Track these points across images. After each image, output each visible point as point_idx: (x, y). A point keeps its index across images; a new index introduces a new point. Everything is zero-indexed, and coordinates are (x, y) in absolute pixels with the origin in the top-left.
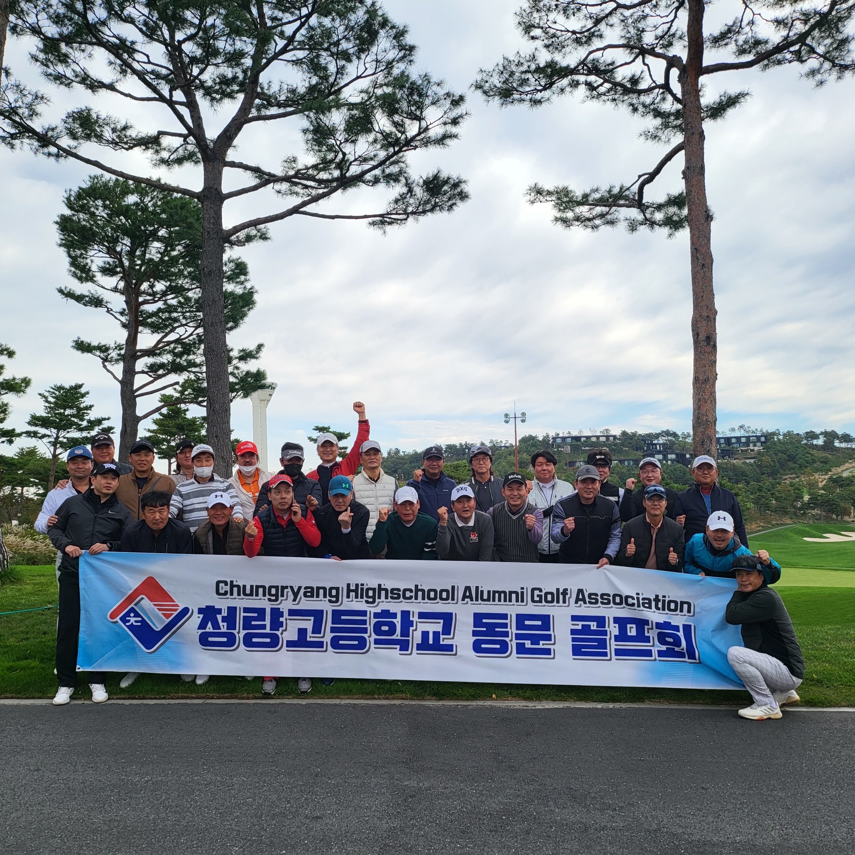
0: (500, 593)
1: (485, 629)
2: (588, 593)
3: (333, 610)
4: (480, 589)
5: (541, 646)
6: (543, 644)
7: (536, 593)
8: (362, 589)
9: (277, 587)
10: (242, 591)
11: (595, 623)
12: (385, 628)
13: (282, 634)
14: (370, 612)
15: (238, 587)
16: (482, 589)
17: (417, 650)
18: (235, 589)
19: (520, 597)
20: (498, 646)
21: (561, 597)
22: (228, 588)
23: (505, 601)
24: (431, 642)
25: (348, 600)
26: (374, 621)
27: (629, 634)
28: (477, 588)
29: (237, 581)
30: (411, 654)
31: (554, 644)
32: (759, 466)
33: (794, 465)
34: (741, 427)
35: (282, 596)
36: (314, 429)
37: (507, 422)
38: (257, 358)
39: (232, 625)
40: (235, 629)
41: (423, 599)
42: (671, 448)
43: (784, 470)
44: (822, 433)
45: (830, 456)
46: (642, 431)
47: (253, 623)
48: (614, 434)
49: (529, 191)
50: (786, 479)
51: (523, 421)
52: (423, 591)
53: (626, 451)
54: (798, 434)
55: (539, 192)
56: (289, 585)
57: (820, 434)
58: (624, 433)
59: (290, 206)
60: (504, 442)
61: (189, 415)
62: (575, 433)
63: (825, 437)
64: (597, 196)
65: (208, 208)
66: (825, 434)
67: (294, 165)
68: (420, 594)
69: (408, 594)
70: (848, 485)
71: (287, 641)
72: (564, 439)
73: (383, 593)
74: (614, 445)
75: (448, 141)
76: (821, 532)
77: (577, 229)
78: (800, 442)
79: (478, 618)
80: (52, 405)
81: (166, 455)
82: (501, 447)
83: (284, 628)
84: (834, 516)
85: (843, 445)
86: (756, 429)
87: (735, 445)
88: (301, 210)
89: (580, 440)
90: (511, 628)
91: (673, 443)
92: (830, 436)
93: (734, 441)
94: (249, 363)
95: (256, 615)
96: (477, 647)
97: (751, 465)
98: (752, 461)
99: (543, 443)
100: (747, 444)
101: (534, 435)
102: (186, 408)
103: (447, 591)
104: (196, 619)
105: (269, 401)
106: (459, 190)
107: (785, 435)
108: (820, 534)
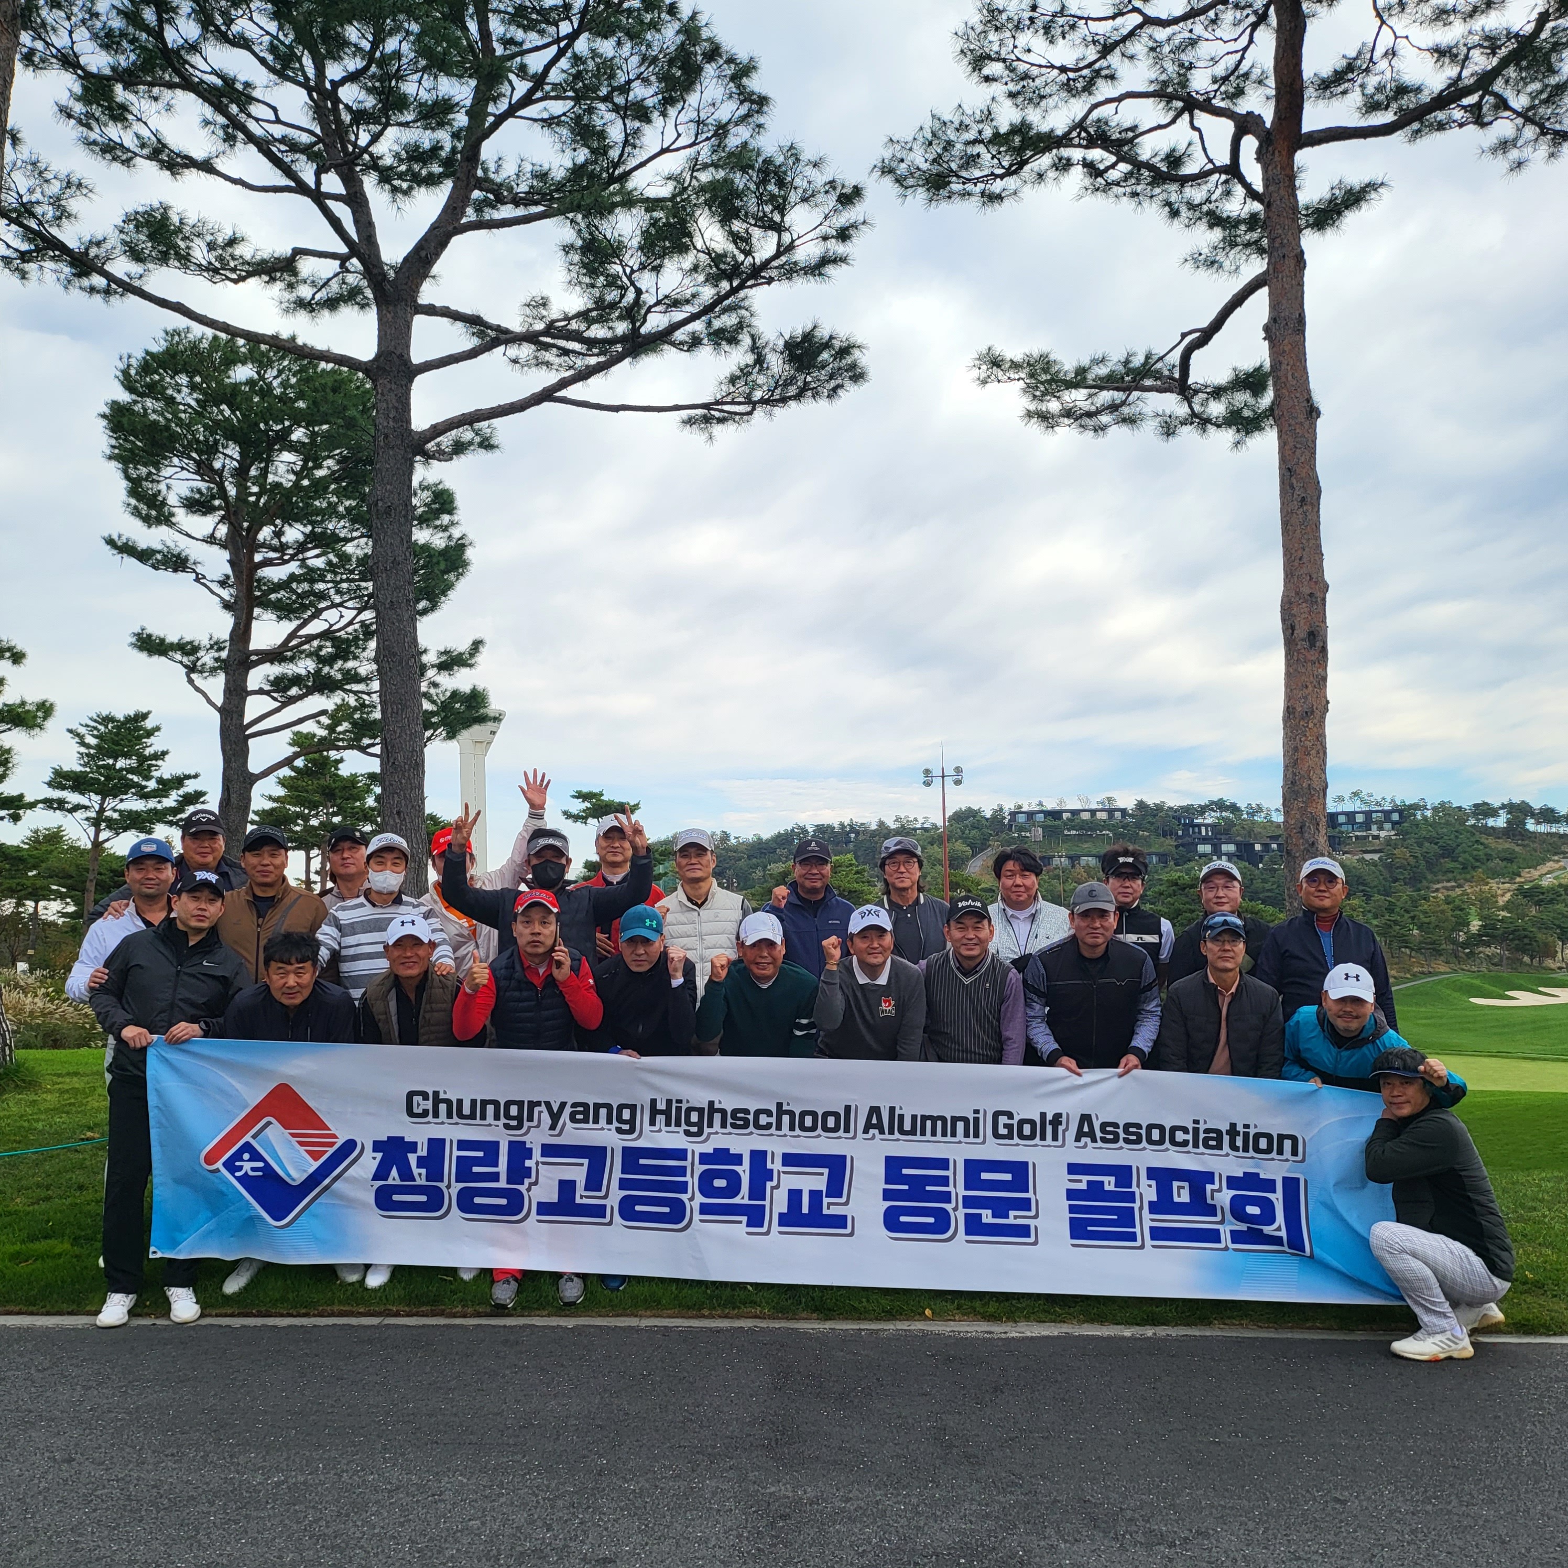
0: (934, 1119)
1: (906, 1187)
2: (1101, 1120)
3: (624, 1149)
4: (898, 1112)
5: (1011, 1221)
6: (1016, 1217)
7: (1003, 1120)
8: (679, 1109)
9: (520, 1104)
10: (455, 1110)
11: (1112, 1179)
12: (720, 1183)
13: (529, 1190)
14: (693, 1152)
15: (448, 1102)
16: (901, 1112)
17: (780, 1225)
18: (443, 1107)
19: (972, 1128)
20: (931, 1220)
21: (1049, 1129)
22: (429, 1105)
23: (944, 1134)
24: (805, 1210)
25: (653, 1128)
26: (700, 1169)
27: (1176, 1199)
28: (892, 1110)
29: (445, 1092)
30: (767, 1233)
31: (1036, 1216)
32: (1389, 867)
33: (1452, 865)
34: (1356, 794)
35: (530, 1119)
36: (574, 797)
37: (927, 784)
38: (471, 666)
39: (435, 1173)
40: (442, 1181)
41: (792, 1128)
42: (1227, 832)
43: (1435, 874)
44: (1503, 806)
45: (1517, 849)
46: (1174, 801)
47: (476, 1169)
48: (1122, 806)
49: (977, 362)
50: (1437, 890)
51: (958, 782)
52: (791, 1114)
53: (1145, 838)
54: (1460, 808)
55: (996, 363)
56: (542, 1099)
57: (1501, 808)
58: (1141, 805)
59: (538, 388)
60: (921, 820)
61: (345, 770)
62: (1050, 805)
63: (1509, 813)
64: (1103, 371)
65: (385, 392)
66: (1510, 807)
67: (544, 313)
68: (786, 1119)
69: (763, 1120)
70: (1551, 901)
71: (539, 1204)
72: (1031, 815)
73: (717, 1117)
74: (1123, 827)
75: (830, 270)
76: (1503, 987)
77: (1066, 432)
78: (1462, 821)
79: (894, 1166)
80: (92, 751)
81: (301, 843)
82: (915, 829)
83: (533, 1179)
84: (1526, 959)
85: (1542, 828)
86: (1384, 799)
87: (1344, 828)
88: (558, 394)
89: (1060, 818)
90: (955, 1186)
91: (1230, 824)
92: (1519, 811)
93: (1342, 819)
94: (458, 675)
95: (481, 1154)
96: (892, 1222)
97: (1374, 864)
98: (1376, 857)
99: (992, 822)
100: (1367, 825)
101: (976, 808)
102: (338, 757)
103: (836, 1115)
104: (369, 1162)
105: (489, 743)
106: (849, 360)
107: (1435, 809)
108: (1501, 992)
